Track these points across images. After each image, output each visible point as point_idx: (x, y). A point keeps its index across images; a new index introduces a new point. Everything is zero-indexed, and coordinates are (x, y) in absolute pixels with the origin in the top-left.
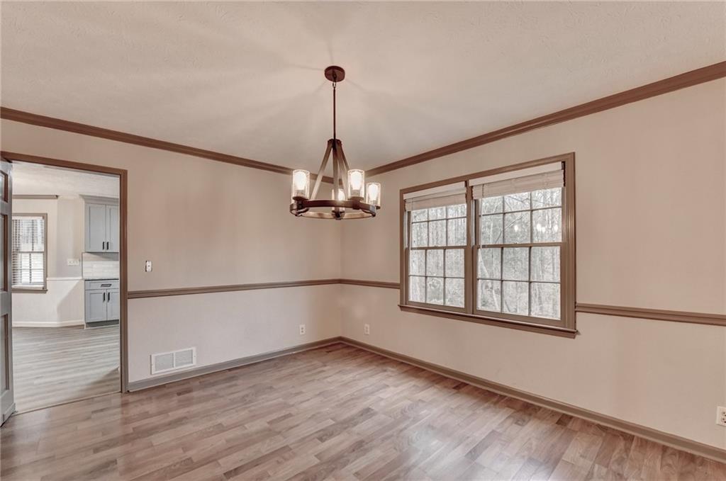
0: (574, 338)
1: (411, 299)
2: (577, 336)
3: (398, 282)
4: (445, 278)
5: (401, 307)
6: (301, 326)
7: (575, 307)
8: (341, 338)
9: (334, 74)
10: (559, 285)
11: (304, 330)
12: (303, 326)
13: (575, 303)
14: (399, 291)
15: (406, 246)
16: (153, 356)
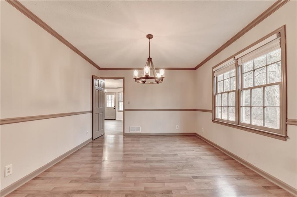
0: (286, 140)
1: (217, 117)
2: (288, 140)
3: (212, 109)
4: (228, 107)
5: (212, 120)
6: (177, 126)
7: (286, 121)
8: (195, 134)
9: (150, 37)
10: (279, 108)
11: (178, 127)
12: (178, 126)
13: (286, 119)
14: (212, 113)
15: (215, 93)
16: (130, 127)
